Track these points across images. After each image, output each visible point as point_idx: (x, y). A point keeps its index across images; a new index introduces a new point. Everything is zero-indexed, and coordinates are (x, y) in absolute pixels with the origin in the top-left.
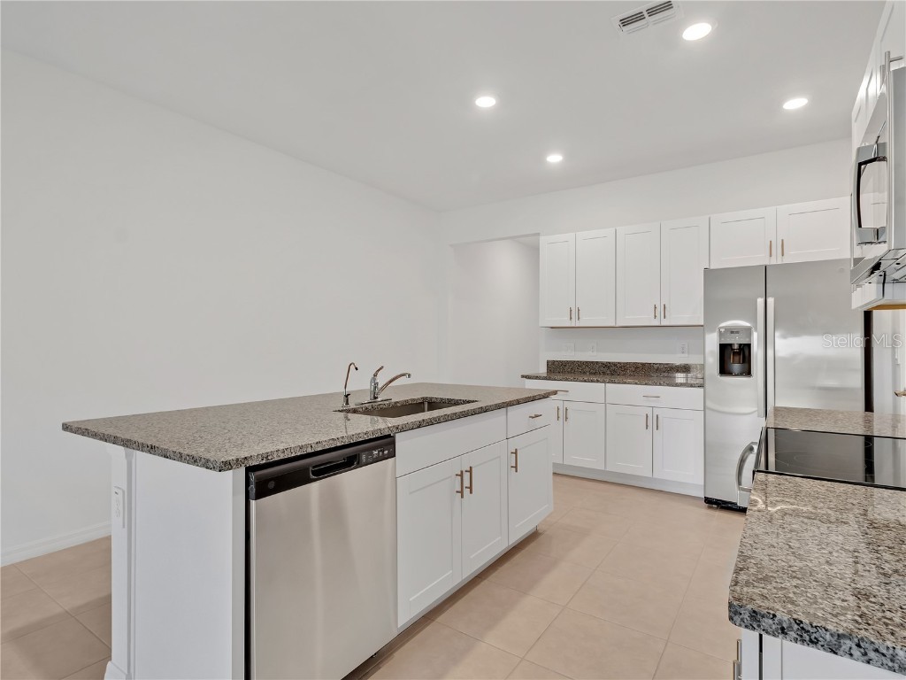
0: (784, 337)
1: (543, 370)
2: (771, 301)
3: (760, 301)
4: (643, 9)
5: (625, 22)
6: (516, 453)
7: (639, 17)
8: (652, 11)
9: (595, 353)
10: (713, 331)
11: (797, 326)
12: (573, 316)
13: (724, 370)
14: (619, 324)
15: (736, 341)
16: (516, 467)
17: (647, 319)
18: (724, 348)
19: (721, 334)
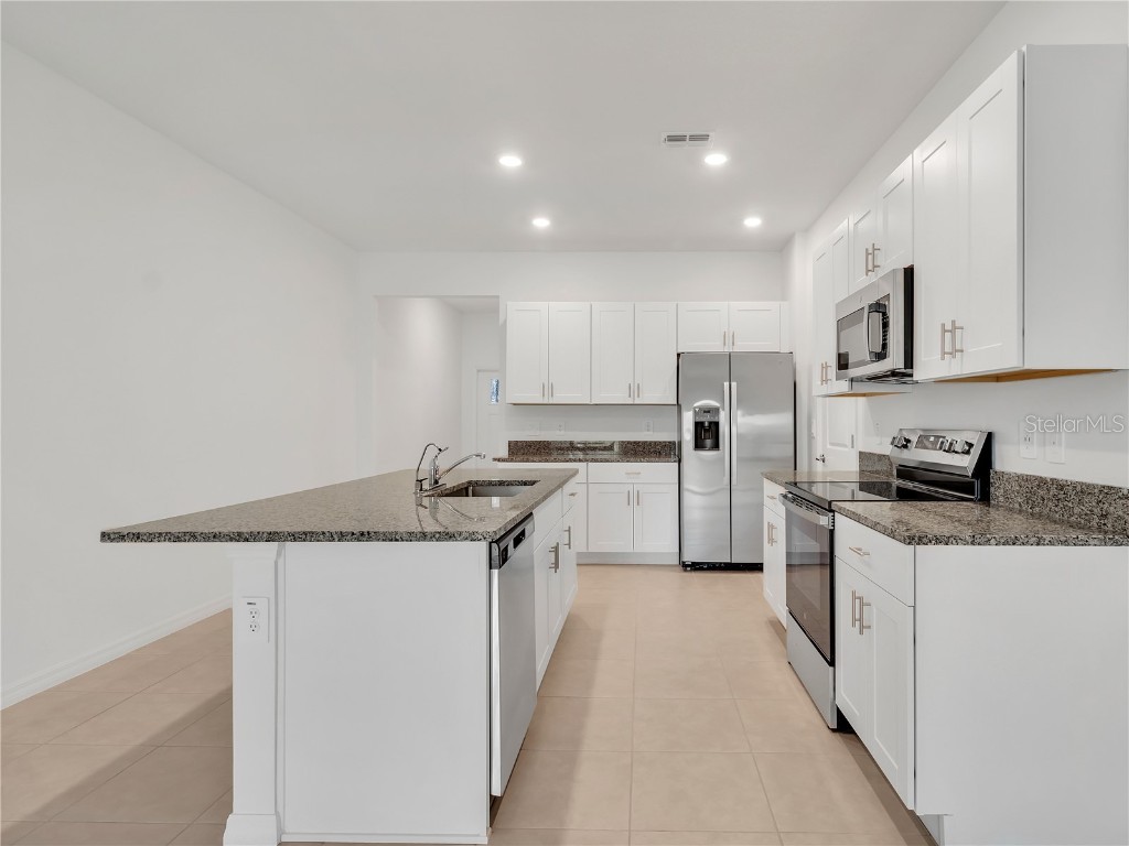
0: (743, 415)
1: (504, 453)
2: (734, 384)
3: (726, 384)
4: (688, 134)
5: (671, 139)
6: (569, 531)
7: (681, 138)
8: (693, 138)
9: (562, 432)
10: (689, 410)
11: (752, 407)
12: (546, 393)
13: (699, 445)
14: (593, 402)
15: (706, 419)
16: (569, 544)
17: (620, 397)
18: (698, 426)
19: (696, 413)
